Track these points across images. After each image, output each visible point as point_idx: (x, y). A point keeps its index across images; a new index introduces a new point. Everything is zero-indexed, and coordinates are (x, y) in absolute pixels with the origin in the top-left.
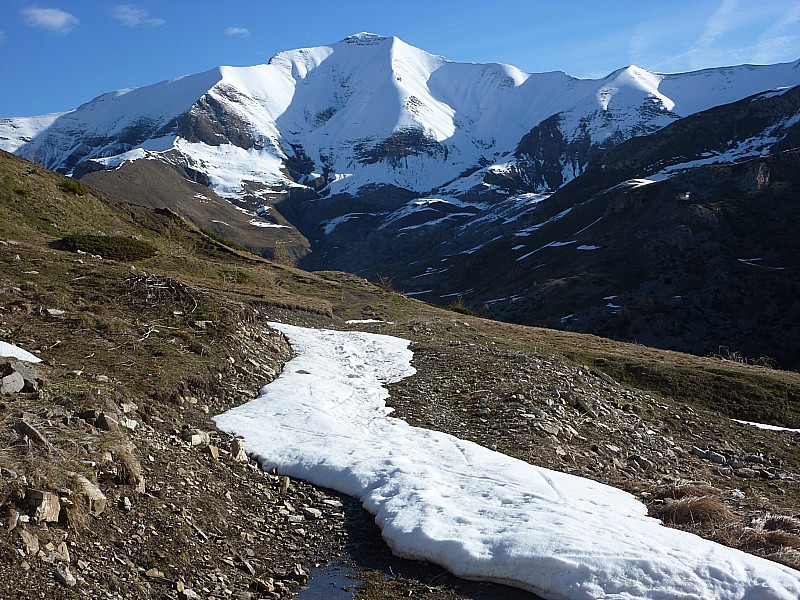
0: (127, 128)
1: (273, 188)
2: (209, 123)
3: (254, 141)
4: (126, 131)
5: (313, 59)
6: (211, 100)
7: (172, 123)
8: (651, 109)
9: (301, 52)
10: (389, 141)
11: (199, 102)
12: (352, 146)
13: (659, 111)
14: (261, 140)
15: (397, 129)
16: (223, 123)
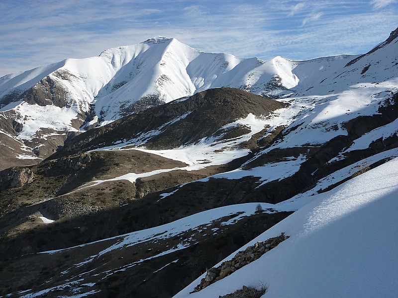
0: (6, 95)
1: (59, 132)
2: (44, 93)
3: (67, 103)
4: (5, 97)
5: (126, 53)
6: (49, 80)
7: (25, 93)
8: (272, 85)
9: (120, 48)
10: (138, 102)
11: (41, 81)
12: (120, 105)
13: (277, 85)
14: (71, 102)
15: (145, 95)
16: (52, 93)
